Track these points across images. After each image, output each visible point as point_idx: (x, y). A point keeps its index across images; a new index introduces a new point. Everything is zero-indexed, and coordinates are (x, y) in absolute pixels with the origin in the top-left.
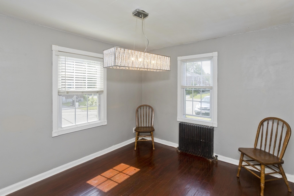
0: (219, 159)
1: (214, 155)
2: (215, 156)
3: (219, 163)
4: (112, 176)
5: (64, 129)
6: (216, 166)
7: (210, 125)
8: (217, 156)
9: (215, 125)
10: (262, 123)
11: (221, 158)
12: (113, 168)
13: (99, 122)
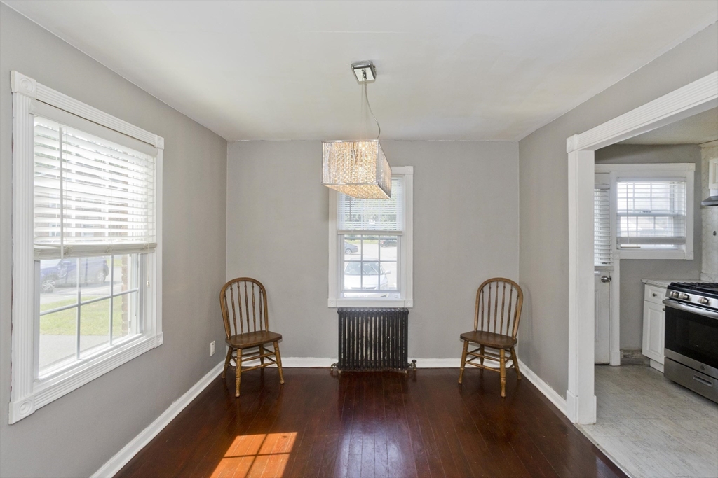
0: (418, 366)
1: (410, 361)
2: (413, 361)
3: (418, 374)
4: (245, 473)
5: (53, 382)
6: (415, 380)
7: (400, 306)
8: (414, 361)
9: (409, 305)
10: (481, 289)
11: (422, 363)
12: (226, 455)
13: (144, 339)
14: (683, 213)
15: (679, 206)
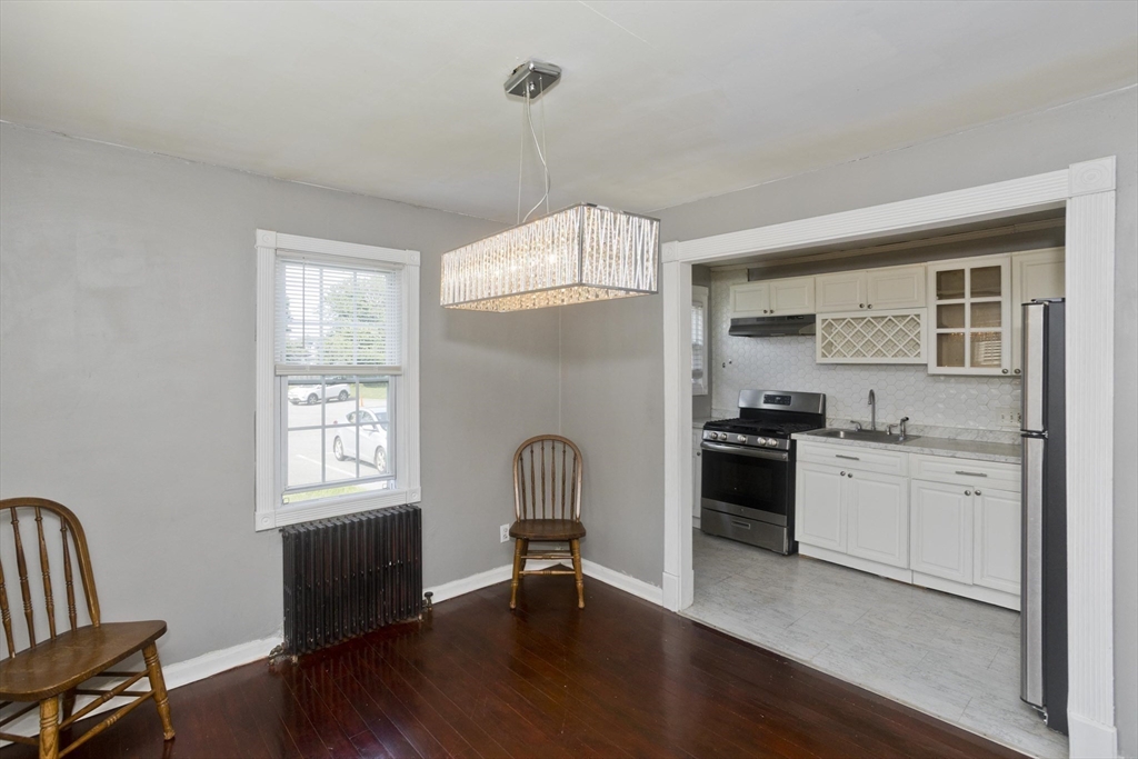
14: (700, 343)
15: (697, 335)
